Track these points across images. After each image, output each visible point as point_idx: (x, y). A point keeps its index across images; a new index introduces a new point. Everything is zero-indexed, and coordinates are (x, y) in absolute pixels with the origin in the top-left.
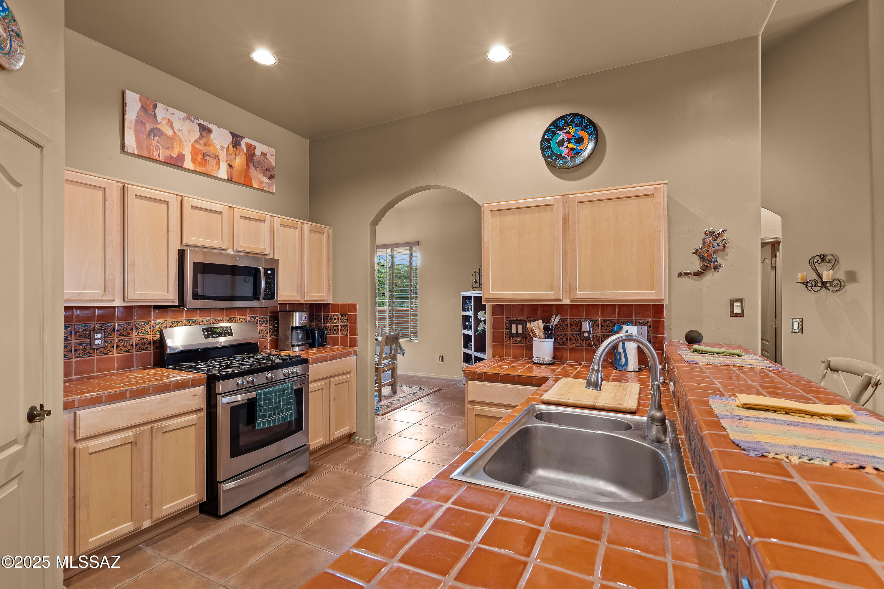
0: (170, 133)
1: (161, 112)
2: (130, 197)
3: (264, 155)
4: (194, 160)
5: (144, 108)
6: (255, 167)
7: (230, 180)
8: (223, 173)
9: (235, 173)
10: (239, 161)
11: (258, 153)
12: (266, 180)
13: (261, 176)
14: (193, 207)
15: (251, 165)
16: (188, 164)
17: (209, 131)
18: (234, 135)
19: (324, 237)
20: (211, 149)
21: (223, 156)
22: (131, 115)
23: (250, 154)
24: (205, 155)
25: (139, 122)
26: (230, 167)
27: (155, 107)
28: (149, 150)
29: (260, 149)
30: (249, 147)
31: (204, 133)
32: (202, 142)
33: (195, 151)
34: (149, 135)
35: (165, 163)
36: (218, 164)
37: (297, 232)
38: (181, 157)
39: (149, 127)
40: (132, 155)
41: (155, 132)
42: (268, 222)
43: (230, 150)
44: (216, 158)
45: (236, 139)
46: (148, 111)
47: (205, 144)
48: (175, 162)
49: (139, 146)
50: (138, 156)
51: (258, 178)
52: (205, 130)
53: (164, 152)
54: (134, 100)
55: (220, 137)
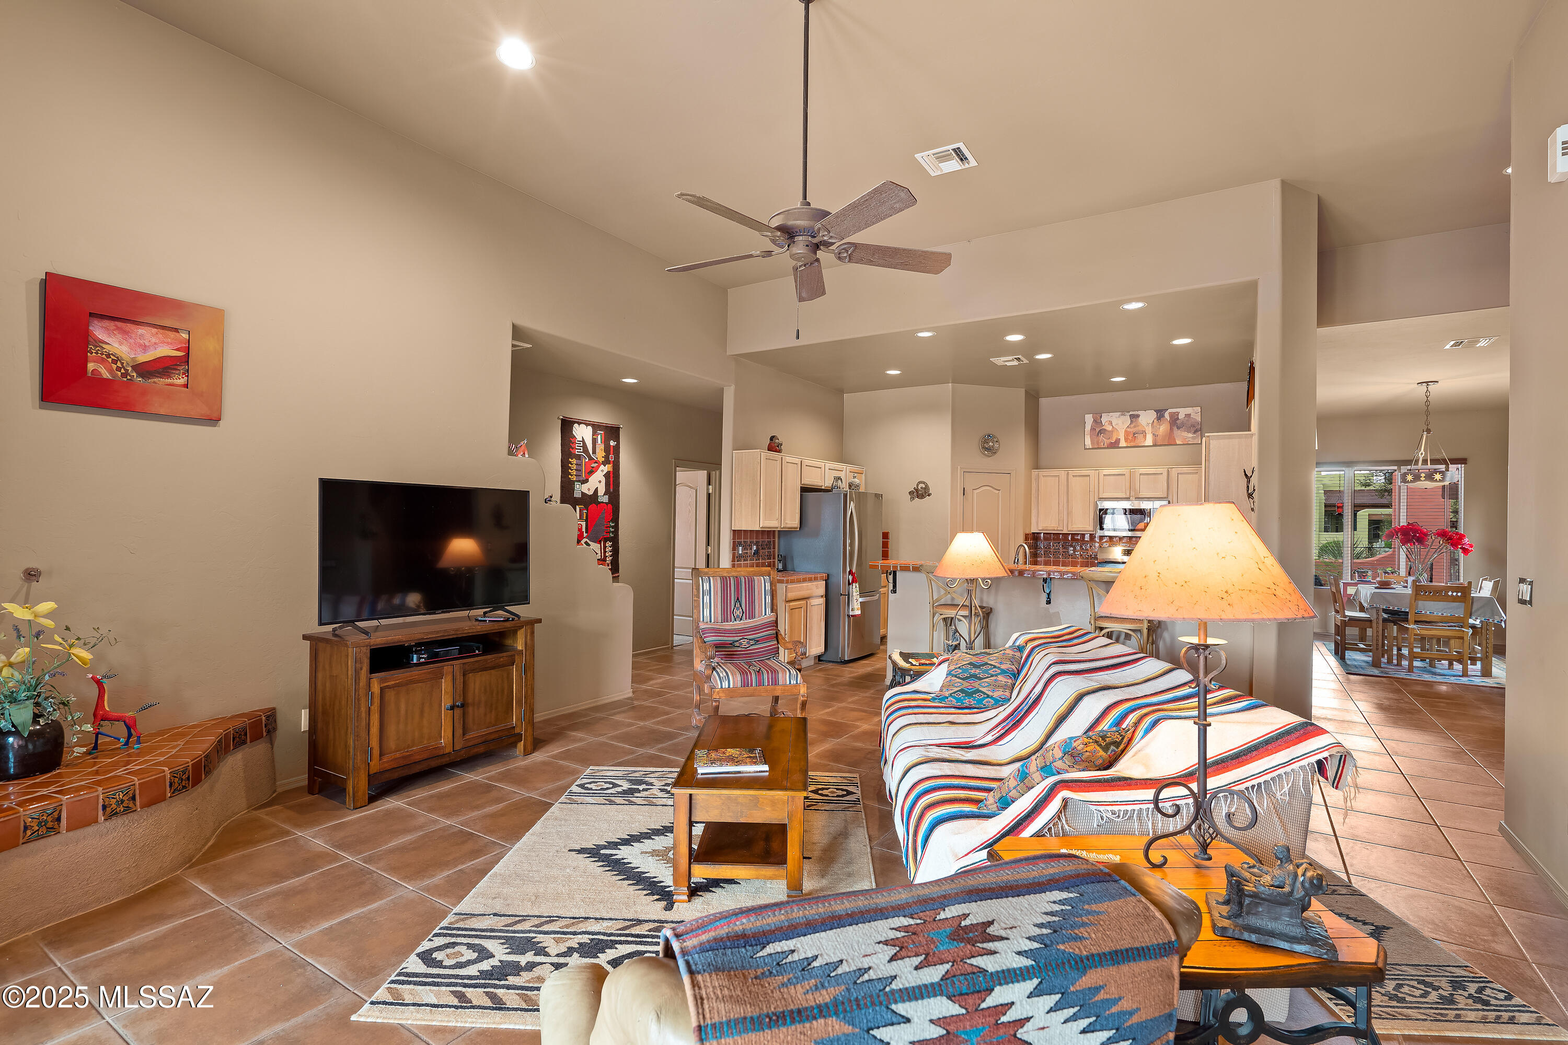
0: (1109, 428)
1: (1105, 419)
2: (1072, 477)
3: (1188, 416)
4: (1126, 440)
5: (1095, 421)
7: (1155, 445)
8: (1149, 441)
10: (1163, 428)
11: (1181, 416)
12: (1190, 435)
13: (1185, 434)
14: (1104, 475)
15: (1175, 428)
16: (1123, 443)
17: (1138, 416)
20: (1140, 428)
21: (1149, 430)
22: (1088, 427)
23: (1174, 419)
24: (1134, 434)
25: (1093, 429)
27: (1101, 417)
28: (1098, 443)
29: (1182, 412)
31: (1134, 420)
32: (1132, 426)
33: (1127, 433)
35: (1108, 448)
36: (1145, 437)
37: (1198, 476)
38: (1118, 441)
39: (1098, 430)
40: (1089, 449)
42: (1165, 474)
43: (1155, 424)
44: (1144, 433)
45: (1160, 414)
46: (1098, 422)
47: (1135, 427)
48: (1115, 445)
49: (1092, 443)
50: (1092, 449)
51: (1183, 436)
52: (1134, 417)
53: (1107, 442)
54: (1089, 419)
55: (1147, 418)
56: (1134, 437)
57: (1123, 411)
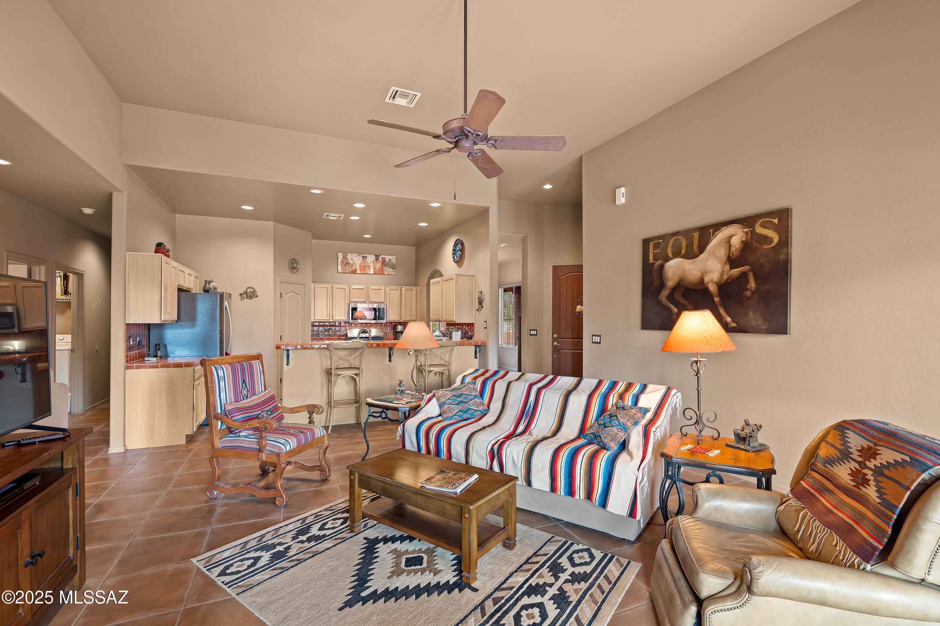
0: (352, 262)
1: (349, 256)
2: (334, 289)
3: (390, 260)
4: (360, 270)
6: (386, 266)
7: (374, 274)
8: (372, 272)
9: (376, 270)
10: (379, 265)
11: (387, 260)
12: (391, 270)
13: (389, 269)
14: (353, 289)
15: (384, 266)
16: (358, 271)
17: (366, 257)
18: (376, 256)
19: (414, 292)
20: (367, 264)
21: (371, 265)
22: (340, 261)
23: (384, 261)
24: (364, 267)
25: (342, 262)
26: (374, 268)
27: (347, 255)
28: (345, 270)
29: (388, 258)
30: (383, 259)
31: (364, 259)
32: (363, 262)
33: (360, 266)
34: (345, 265)
35: (350, 273)
36: (370, 269)
37: (398, 292)
38: (356, 270)
39: (345, 262)
40: (340, 273)
41: (347, 263)
42: (383, 289)
43: (375, 262)
44: (369, 266)
45: (377, 257)
46: (345, 258)
47: (365, 263)
48: (354, 272)
49: (342, 270)
50: (342, 273)
51: (387, 270)
52: (365, 258)
53: (350, 270)
54: (340, 255)
55: (371, 258)
56: (364, 268)
57: (359, 254)
